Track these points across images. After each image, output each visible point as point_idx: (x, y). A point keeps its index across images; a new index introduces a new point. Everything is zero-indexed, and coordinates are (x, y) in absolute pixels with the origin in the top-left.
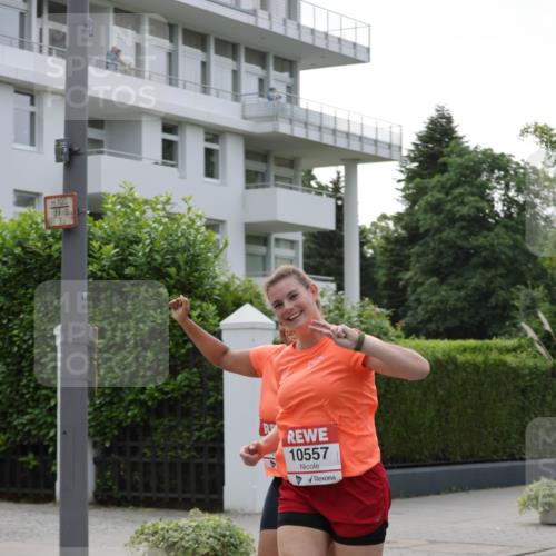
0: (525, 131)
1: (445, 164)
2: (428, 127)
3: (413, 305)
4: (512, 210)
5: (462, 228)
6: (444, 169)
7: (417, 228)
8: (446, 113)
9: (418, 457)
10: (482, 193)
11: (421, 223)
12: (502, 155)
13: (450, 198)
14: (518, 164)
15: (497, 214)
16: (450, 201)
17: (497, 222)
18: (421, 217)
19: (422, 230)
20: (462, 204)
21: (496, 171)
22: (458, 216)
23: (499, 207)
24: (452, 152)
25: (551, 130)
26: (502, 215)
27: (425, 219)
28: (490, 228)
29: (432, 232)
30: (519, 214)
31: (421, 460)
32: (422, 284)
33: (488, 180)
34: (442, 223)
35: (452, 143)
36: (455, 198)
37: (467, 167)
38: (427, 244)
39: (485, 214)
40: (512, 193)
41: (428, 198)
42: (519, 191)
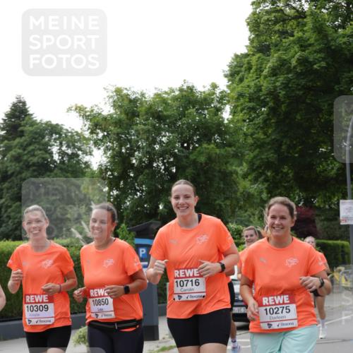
0: (69, 109)
1: (22, 132)
2: (11, 109)
3: (6, 220)
4: (65, 159)
5: (34, 171)
6: (22, 134)
7: (6, 172)
8: (22, 100)
9: (10, 314)
10: (46, 149)
11: (9, 169)
12: (57, 125)
13: (26, 152)
14: (67, 130)
15: (56, 162)
16: (26, 154)
17: (55, 166)
18: (9, 165)
19: (9, 173)
20: (34, 155)
21: (54, 135)
22: (31, 163)
23: (56, 157)
24: (26, 124)
25: (86, 108)
26: (58, 162)
27: (11, 166)
28: (51, 170)
29: (15, 174)
30: (69, 161)
31: (12, 316)
32: (10, 207)
33: (50, 140)
34: (22, 168)
35: (27, 118)
36: (29, 152)
37: (36, 133)
38: (12, 181)
39: (48, 162)
40: (64, 148)
41: (13, 152)
42: (68, 147)
